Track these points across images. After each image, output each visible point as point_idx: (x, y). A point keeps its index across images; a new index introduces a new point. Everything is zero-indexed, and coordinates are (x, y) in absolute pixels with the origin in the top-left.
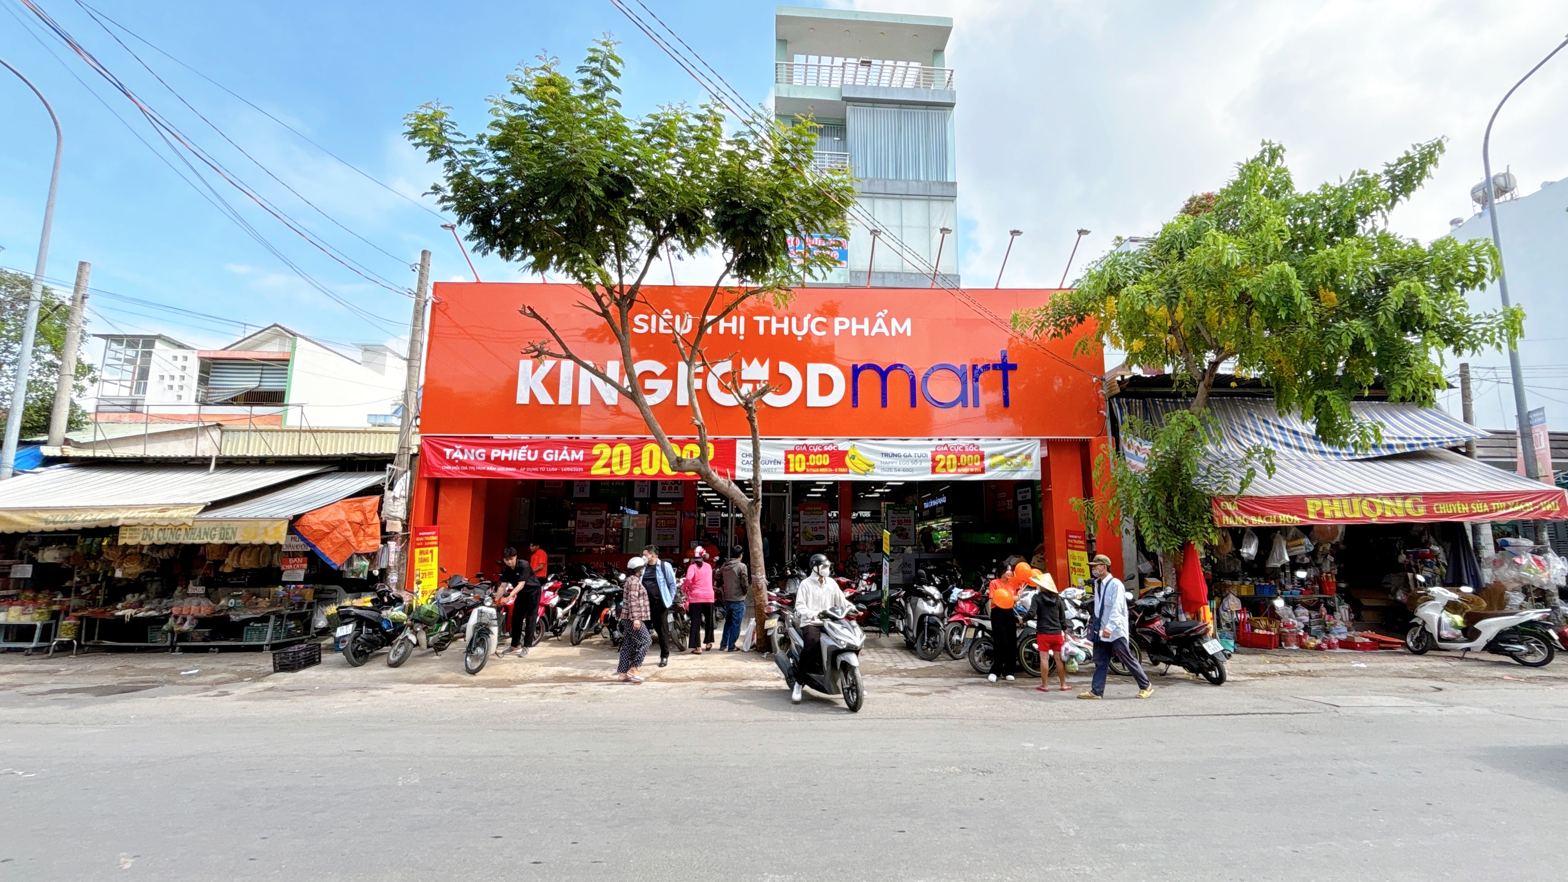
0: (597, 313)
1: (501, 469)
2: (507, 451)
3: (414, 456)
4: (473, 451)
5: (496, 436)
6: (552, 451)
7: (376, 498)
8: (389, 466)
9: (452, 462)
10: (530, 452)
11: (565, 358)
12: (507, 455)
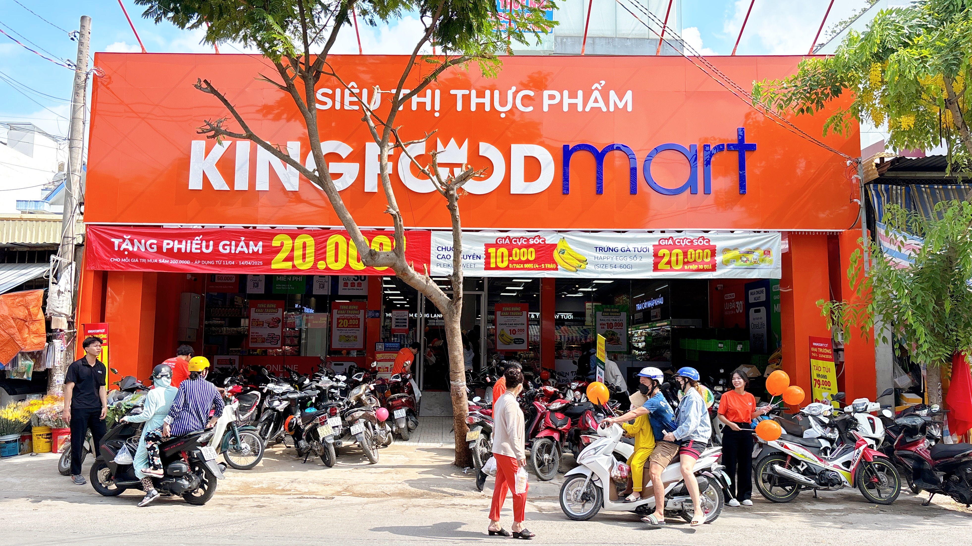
0: (282, 87)
1: (174, 262)
2: (180, 242)
3: (78, 246)
4: (143, 241)
5: (166, 225)
6: (228, 243)
7: (41, 292)
8: (52, 257)
9: (121, 254)
10: (204, 243)
11: (244, 138)
12: (180, 246)
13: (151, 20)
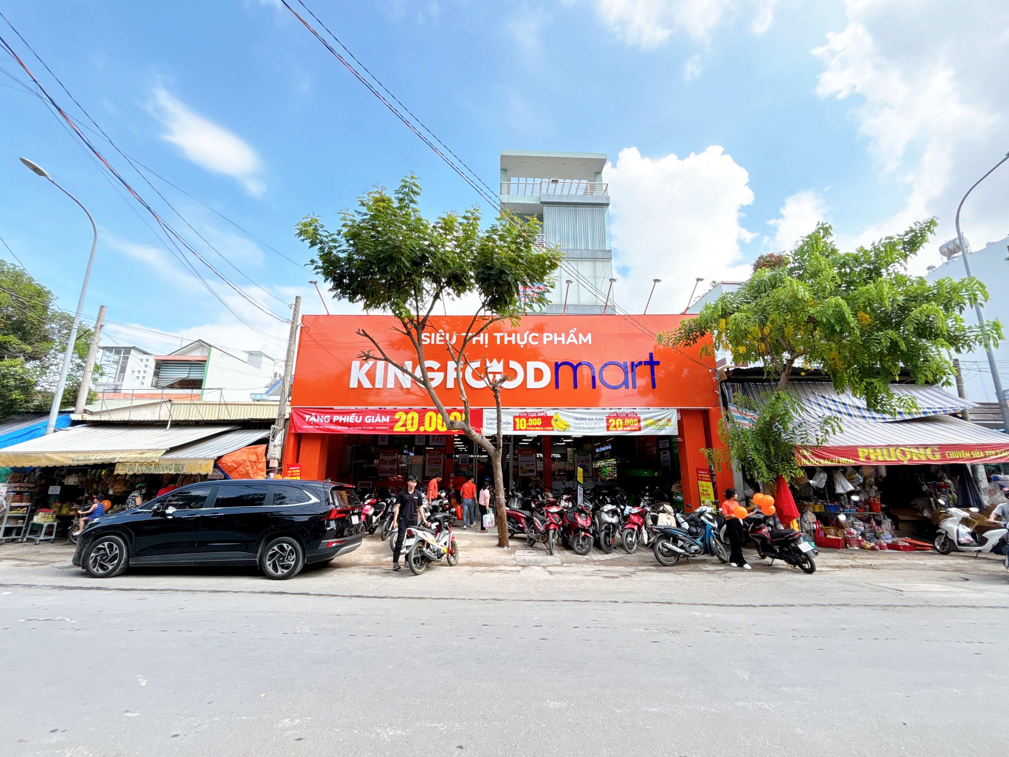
0: (404, 333)
1: (339, 428)
2: (343, 417)
3: (287, 419)
4: (322, 417)
5: (335, 407)
6: (370, 417)
7: (264, 446)
8: (272, 426)
9: (309, 423)
10: (357, 417)
11: (383, 360)
12: (343, 419)
13: (336, 299)
